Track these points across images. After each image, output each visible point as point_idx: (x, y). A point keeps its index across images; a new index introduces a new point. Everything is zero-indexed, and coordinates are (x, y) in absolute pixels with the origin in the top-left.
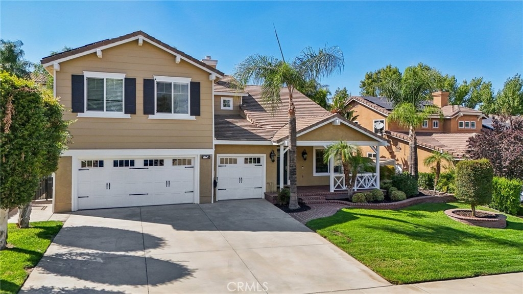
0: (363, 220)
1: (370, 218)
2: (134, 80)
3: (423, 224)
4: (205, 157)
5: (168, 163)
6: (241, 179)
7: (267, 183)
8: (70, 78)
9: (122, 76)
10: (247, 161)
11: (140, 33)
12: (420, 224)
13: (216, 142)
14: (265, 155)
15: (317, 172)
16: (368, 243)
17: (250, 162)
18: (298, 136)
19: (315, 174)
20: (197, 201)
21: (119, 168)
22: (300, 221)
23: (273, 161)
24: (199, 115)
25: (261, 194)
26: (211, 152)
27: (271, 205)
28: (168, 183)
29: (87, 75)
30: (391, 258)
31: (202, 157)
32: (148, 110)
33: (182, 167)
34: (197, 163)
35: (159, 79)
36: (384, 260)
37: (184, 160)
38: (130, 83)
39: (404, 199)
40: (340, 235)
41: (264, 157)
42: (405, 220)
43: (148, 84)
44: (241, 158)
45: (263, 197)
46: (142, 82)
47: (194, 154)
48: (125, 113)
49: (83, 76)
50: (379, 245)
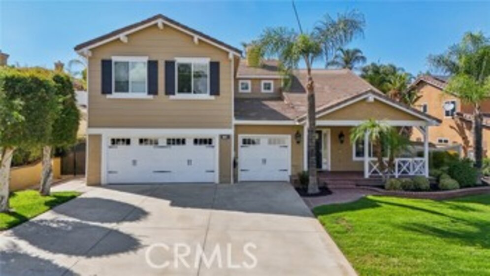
2: (157, 61)
4: (224, 137)
5: (190, 142)
6: (265, 161)
7: (293, 166)
8: (100, 63)
9: (145, 59)
10: (270, 141)
11: (160, 16)
13: (235, 122)
14: (290, 136)
15: (356, 156)
16: (371, 235)
17: (274, 143)
18: (317, 116)
19: (355, 159)
20: (217, 181)
23: (299, 142)
24: (219, 95)
25: (286, 176)
26: (231, 132)
28: (189, 162)
29: (115, 59)
31: (221, 136)
32: (169, 91)
33: (203, 146)
34: (216, 142)
35: (180, 60)
37: (205, 139)
38: (152, 66)
39: (454, 189)
40: (343, 223)
43: (170, 65)
44: (264, 138)
45: (289, 181)
46: (164, 64)
47: (214, 134)
48: (148, 94)
49: (111, 60)
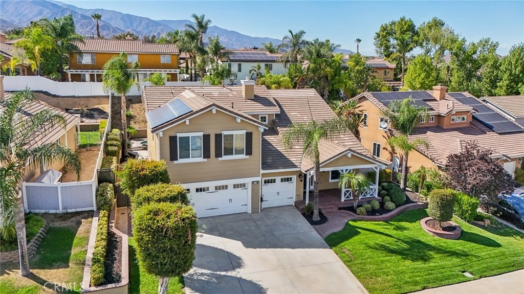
0: (363, 237)
1: (368, 232)
2: (209, 135)
3: (402, 238)
4: (255, 183)
5: (230, 187)
6: (278, 193)
7: (297, 195)
8: (169, 138)
9: (201, 134)
10: (282, 180)
11: (214, 105)
12: (400, 238)
13: (262, 172)
14: (295, 176)
15: (332, 178)
16: (364, 261)
17: (285, 181)
18: (320, 166)
19: (331, 181)
20: (250, 211)
21: (199, 193)
22: (321, 235)
23: (301, 181)
24: (251, 154)
25: (292, 202)
26: (259, 179)
27: (300, 213)
28: (230, 200)
29: (179, 135)
30: (376, 276)
31: (253, 182)
32: (218, 155)
33: (240, 189)
34: (250, 187)
35: (225, 133)
36: (371, 278)
37: (241, 184)
38: (206, 138)
39: (393, 210)
40: (347, 252)
41: (294, 177)
42: (390, 234)
43: (218, 137)
44: (278, 179)
45: (294, 205)
46: (214, 136)
47: (248, 181)
48: (204, 158)
49: (176, 136)
50: (370, 263)
